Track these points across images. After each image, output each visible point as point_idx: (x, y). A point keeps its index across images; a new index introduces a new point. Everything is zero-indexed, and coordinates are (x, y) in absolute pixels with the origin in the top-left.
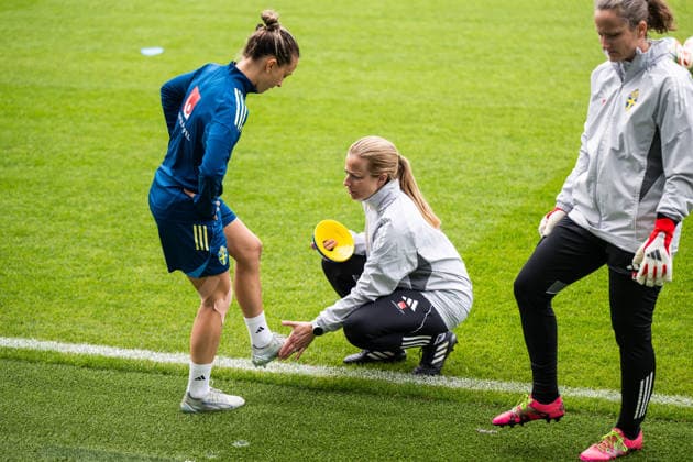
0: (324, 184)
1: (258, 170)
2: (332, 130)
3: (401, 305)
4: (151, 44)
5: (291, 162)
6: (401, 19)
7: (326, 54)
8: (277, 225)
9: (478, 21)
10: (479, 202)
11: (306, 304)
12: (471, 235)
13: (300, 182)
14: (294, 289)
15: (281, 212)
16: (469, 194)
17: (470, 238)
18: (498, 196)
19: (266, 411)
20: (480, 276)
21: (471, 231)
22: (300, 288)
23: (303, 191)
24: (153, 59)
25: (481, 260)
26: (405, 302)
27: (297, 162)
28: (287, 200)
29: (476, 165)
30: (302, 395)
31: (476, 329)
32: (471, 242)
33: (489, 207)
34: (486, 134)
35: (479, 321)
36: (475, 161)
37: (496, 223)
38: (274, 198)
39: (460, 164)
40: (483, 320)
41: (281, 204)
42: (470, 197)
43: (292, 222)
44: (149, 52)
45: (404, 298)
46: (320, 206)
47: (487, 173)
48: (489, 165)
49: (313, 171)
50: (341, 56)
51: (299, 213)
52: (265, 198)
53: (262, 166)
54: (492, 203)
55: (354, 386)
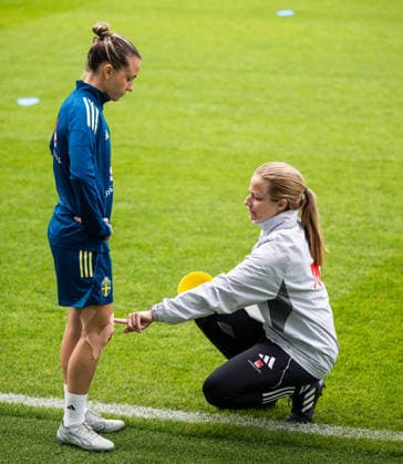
0: (196, 233)
1: (132, 219)
2: (205, 180)
3: (257, 364)
4: (27, 94)
5: (165, 211)
6: (274, 73)
7: (200, 106)
8: (152, 273)
9: (349, 76)
10: (349, 252)
11: (180, 350)
12: (343, 285)
13: (173, 231)
14: (167, 336)
15: (154, 260)
16: (342, 244)
17: (341, 288)
18: (369, 246)
19: (139, 456)
20: (351, 325)
21: (343, 281)
22: (174, 335)
23: (177, 240)
24: (29, 109)
25: (352, 310)
26: (262, 360)
27: (171, 211)
28: (161, 248)
29: (348, 215)
30: (176, 441)
31: (348, 377)
32: (343, 291)
33: (361, 257)
34: (357, 186)
35: (351, 369)
36: (347, 212)
37: (367, 273)
38: (148, 245)
39: (332, 215)
40: (355, 369)
41: (155, 252)
42: (341, 247)
43: (165, 270)
44: (25, 102)
45: (261, 356)
46: (193, 255)
47: (359, 224)
48: (360, 216)
49: (187, 220)
50: (213, 108)
51: (172, 261)
52: (139, 246)
53: (136, 215)
54: (364, 254)
55: (227, 432)
